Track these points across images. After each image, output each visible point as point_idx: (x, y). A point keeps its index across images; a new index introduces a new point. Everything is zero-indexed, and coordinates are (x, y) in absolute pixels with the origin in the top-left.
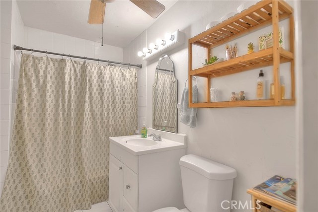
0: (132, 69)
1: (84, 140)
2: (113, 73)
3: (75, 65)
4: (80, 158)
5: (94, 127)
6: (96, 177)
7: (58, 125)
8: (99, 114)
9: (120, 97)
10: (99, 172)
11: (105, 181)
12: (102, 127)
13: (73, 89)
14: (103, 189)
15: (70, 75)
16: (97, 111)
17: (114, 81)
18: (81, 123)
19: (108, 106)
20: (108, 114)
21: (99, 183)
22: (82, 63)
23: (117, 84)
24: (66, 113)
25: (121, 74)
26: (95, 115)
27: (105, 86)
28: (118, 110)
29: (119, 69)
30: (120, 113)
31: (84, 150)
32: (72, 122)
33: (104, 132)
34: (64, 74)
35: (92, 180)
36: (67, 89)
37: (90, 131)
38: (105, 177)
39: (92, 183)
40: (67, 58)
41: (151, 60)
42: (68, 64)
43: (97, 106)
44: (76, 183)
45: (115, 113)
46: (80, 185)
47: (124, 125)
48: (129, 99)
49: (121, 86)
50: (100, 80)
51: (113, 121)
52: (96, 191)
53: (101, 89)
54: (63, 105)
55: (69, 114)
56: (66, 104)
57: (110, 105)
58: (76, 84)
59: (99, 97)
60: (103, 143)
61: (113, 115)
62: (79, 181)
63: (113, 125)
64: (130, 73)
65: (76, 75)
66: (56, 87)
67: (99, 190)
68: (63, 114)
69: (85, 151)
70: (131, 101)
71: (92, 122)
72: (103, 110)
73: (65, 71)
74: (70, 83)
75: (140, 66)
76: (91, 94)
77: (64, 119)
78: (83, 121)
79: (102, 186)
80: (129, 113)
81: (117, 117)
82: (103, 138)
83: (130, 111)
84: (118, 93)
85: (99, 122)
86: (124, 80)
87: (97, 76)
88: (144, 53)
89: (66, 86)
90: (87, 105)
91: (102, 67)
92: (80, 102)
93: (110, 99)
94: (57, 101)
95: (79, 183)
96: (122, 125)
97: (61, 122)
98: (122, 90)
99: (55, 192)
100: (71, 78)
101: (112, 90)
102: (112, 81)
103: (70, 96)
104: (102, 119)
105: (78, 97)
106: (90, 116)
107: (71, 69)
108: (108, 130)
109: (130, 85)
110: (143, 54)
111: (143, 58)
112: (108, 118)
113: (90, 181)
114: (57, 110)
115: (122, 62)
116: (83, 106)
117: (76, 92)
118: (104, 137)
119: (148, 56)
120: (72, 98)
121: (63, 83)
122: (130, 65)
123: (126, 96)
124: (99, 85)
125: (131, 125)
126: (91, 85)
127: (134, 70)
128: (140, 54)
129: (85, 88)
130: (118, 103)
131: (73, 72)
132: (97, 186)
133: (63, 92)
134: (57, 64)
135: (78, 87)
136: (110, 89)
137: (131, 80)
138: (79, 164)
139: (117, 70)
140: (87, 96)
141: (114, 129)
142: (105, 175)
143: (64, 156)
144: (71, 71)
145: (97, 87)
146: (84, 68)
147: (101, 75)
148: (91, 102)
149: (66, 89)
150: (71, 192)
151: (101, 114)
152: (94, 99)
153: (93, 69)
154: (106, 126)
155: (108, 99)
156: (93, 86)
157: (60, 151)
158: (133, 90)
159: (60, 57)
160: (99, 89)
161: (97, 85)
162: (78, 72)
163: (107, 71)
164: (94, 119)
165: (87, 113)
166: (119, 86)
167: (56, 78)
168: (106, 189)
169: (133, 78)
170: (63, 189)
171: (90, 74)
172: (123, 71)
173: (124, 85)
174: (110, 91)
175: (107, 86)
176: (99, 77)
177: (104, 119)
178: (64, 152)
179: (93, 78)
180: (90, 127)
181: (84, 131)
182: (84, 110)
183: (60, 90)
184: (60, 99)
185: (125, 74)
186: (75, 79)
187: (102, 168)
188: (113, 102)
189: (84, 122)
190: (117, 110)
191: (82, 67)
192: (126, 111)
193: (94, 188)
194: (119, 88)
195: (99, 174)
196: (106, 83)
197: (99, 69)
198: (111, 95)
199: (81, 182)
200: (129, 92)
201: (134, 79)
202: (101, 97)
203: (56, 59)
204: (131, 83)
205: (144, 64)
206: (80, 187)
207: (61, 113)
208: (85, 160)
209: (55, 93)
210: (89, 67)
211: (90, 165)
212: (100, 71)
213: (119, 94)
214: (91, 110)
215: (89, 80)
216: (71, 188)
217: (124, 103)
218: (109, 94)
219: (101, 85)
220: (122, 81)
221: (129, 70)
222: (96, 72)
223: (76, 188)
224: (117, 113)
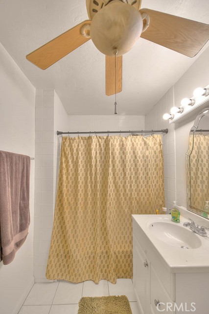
0: (155, 136)
1: (108, 212)
2: (135, 144)
3: (100, 140)
4: (105, 229)
5: (118, 199)
6: (121, 251)
7: (88, 196)
8: (121, 186)
9: (143, 168)
10: (123, 246)
11: (129, 256)
12: (125, 199)
13: (98, 163)
14: (127, 265)
15: (96, 150)
16: (120, 183)
17: (136, 152)
18: (106, 195)
19: (130, 177)
20: (131, 186)
21: (123, 257)
22: (105, 137)
23: (139, 154)
24: (93, 185)
25: (143, 143)
26: (118, 187)
27: (127, 157)
28: (141, 181)
29: (142, 138)
30: (144, 185)
31: (108, 222)
32: (98, 193)
33: (127, 204)
34: (91, 150)
35: (117, 253)
36: (93, 164)
37: (114, 202)
38: (129, 253)
39: (117, 256)
40: (93, 135)
41: (181, 123)
42: (93, 140)
43: (119, 178)
44: (102, 252)
45: (138, 185)
46: (106, 256)
47: (148, 198)
48: (154, 170)
49: (143, 157)
50: (122, 152)
51: (136, 193)
52: (121, 266)
53: (123, 161)
54: (91, 178)
55: (96, 186)
56: (93, 177)
57: (132, 176)
58: (101, 158)
59: (121, 169)
60: (126, 216)
61: (136, 187)
62: (105, 251)
63: (136, 198)
64: (154, 141)
65: (101, 150)
66: (85, 161)
67: (123, 265)
68: (91, 186)
69: (109, 223)
70: (155, 173)
71: (116, 194)
72: (125, 182)
73: (92, 147)
74: (96, 157)
75: (166, 131)
76: (114, 166)
77: (92, 190)
79: (127, 262)
80: (154, 184)
81: (140, 190)
82: (126, 210)
83: (155, 183)
84: (140, 164)
85: (122, 194)
86: (147, 149)
87: (119, 148)
88: (172, 114)
89: (93, 160)
90: (110, 177)
91: (124, 139)
92: (104, 174)
93: (132, 170)
94: (86, 174)
95: (105, 254)
96: (146, 198)
97: (89, 194)
98: (145, 160)
99: (86, 257)
100: (96, 153)
101: (134, 160)
102: (134, 152)
103: (96, 169)
104: (125, 191)
105: (103, 169)
106: (114, 187)
107: (96, 145)
108: (131, 203)
109: (153, 153)
110: (170, 116)
111: (170, 121)
112: (131, 190)
113: (115, 253)
114: (86, 183)
115: (144, 130)
116: (106, 178)
117: (101, 165)
118: (127, 210)
119: (178, 116)
120: (98, 171)
121: (91, 158)
122: (153, 132)
123: (149, 166)
124: (121, 157)
125: (157, 199)
126: (114, 158)
127: (158, 137)
128: (166, 117)
129: (109, 161)
130: (141, 175)
131: (98, 147)
132: (121, 260)
133: (91, 166)
134: (85, 141)
135: (102, 160)
136: (132, 160)
137: (155, 148)
138: (105, 235)
139: (139, 140)
140: (110, 169)
141: (138, 203)
142: (129, 250)
143: (93, 224)
144: (96, 146)
145: (119, 159)
146: (107, 142)
147: (122, 147)
148: (114, 174)
149: (93, 163)
150: (98, 261)
151: (124, 186)
152: (117, 171)
153: (115, 141)
154: (130, 198)
155: (130, 171)
156: (116, 158)
157: (89, 220)
158: (158, 160)
159: (87, 135)
160: (121, 161)
161: (119, 157)
162: (102, 144)
163: (129, 141)
164: (118, 191)
165: (111, 186)
166: (141, 156)
167: (85, 154)
168: (131, 265)
169: (158, 145)
170: (92, 256)
171: (113, 147)
172: (145, 139)
173: (147, 154)
174: (132, 162)
175: (129, 157)
176: (121, 149)
177: (127, 191)
178: (93, 221)
179: (116, 150)
180: (114, 199)
181: (108, 203)
182: (108, 183)
183: (89, 165)
184: (89, 172)
185: (148, 142)
186: (100, 153)
187: (126, 242)
188: (136, 173)
189: (108, 194)
190: (140, 182)
191: (105, 141)
192: (150, 183)
193: (119, 261)
194: (141, 158)
195: (123, 248)
196: (128, 154)
197: (121, 141)
198: (134, 166)
199: (107, 252)
200: (153, 162)
201: (159, 147)
202: (123, 169)
203: (85, 138)
204: (155, 152)
205: (171, 127)
206: (106, 258)
207: (89, 185)
208: (110, 232)
209: (84, 167)
210: (111, 140)
211: (115, 238)
212: (122, 143)
213: (141, 164)
214: (114, 182)
215: (112, 153)
216: (98, 258)
217: (147, 174)
218: (132, 165)
219: (123, 156)
220: (144, 151)
221: (152, 137)
222: (117, 144)
223: (102, 258)
224: (140, 185)
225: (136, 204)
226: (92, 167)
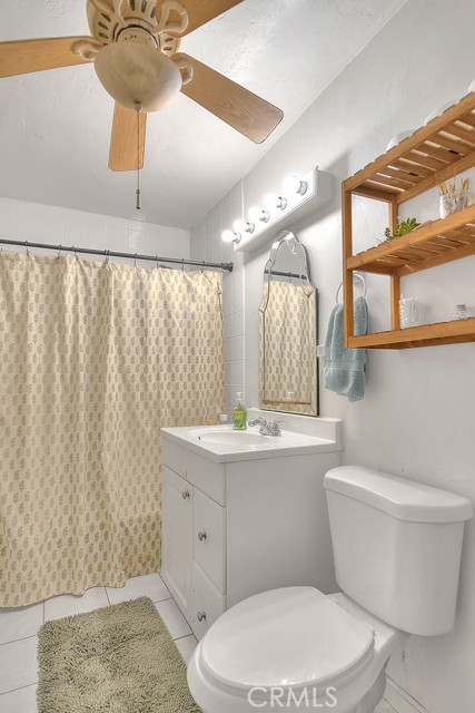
0: (210, 274)
1: (106, 434)
2: (168, 285)
3: (86, 269)
4: (98, 475)
5: (129, 406)
6: (136, 517)
7: (53, 402)
8: (137, 377)
9: (185, 340)
10: (140, 507)
11: (153, 528)
12: (146, 406)
13: (81, 322)
14: (149, 544)
15: (75, 291)
16: (133, 371)
17: (170, 303)
18: (100, 397)
19: (158, 359)
20: (158, 377)
21: (140, 531)
22: (100, 264)
23: (177, 309)
24: (68, 375)
25: (184, 286)
26: (129, 379)
27: (150, 314)
28: (181, 367)
29: (182, 275)
30: (185, 376)
31: (107, 456)
32: (82, 394)
33: (151, 417)
34: (62, 290)
35: (127, 525)
36: (69, 323)
37: (120, 414)
38: (153, 519)
39: (126, 530)
40: (69, 255)
41: (255, 250)
42: (70, 267)
43: (133, 359)
44: (92, 527)
45: (173, 376)
46: (101, 533)
47: (193, 403)
48: (205, 344)
49: (185, 316)
50: (139, 301)
51: (169, 393)
52: (136, 548)
53: (142, 321)
54: (63, 359)
55: (74, 378)
56: (68, 356)
57: (162, 356)
58: (89, 311)
59: (138, 339)
60: (147, 442)
61: (168, 380)
62: (97, 524)
63: (169, 403)
64: (206, 284)
65: (89, 292)
66: (46, 318)
67: (140, 547)
68: (63, 377)
69: (109, 459)
70: (209, 349)
71: (124, 395)
72: (146, 368)
73: (65, 282)
74: (75, 310)
75: (229, 268)
76: (120, 332)
77: (66, 388)
78: (105, 391)
79: (149, 538)
80: (205, 374)
81: (177, 385)
82: (148, 430)
83: (208, 369)
84: (178, 329)
85: (138, 395)
86: (194, 300)
87: (132, 293)
88: (237, 233)
89: (67, 315)
90: (112, 357)
91: (143, 272)
92: (97, 349)
93: (162, 343)
94: (50, 349)
95: (97, 530)
96: (189, 402)
97: (58, 395)
98: (189, 323)
99: (49, 545)
100: (77, 299)
101: (165, 322)
102: (165, 304)
103: (76, 338)
104: (146, 387)
105: (93, 339)
106: (120, 381)
107: (76, 279)
108: (159, 413)
109: (205, 310)
110: (234, 237)
111: (236, 247)
112: (158, 386)
113: (122, 524)
114: (49, 369)
115: (187, 258)
116: (103, 359)
117: (88, 329)
118: (149, 428)
119: (246, 238)
120: (81, 342)
121: (62, 309)
122: (205, 265)
123: (197, 335)
124: (138, 313)
125: (211, 404)
126: (120, 313)
127: (215, 277)
128: (226, 236)
129: (108, 319)
130: (181, 353)
131: (80, 284)
132: (136, 538)
133: (62, 329)
134: (47, 268)
135: (92, 317)
136: (161, 321)
137: (208, 299)
138: (98, 488)
139: (176, 278)
140: (112, 337)
141: (173, 412)
142: (153, 514)
143: (67, 467)
144: (77, 283)
145: (133, 316)
146: (104, 276)
147: (140, 290)
148: (120, 351)
149: (67, 322)
150: (83, 546)
151: (142, 377)
152: (128, 344)
153: (124, 276)
154: (155, 404)
155: (157, 344)
156: (125, 315)
157: (58, 457)
158: (213, 323)
159: (55, 253)
160: (137, 321)
161: (133, 312)
162: (91, 284)
163: (156, 279)
164: (128, 388)
165: (113, 375)
166: (181, 313)
167: (47, 298)
168: (157, 545)
169: (213, 294)
170: (65, 540)
171: (117, 289)
172: (188, 278)
173: (192, 310)
174: (162, 325)
175: (154, 313)
176: (137, 295)
177: (150, 388)
178: (67, 461)
179: (124, 297)
180: (120, 406)
181: (107, 413)
182: (106, 368)
183: (56, 326)
184: (56, 344)
185: (194, 285)
186: (86, 300)
187: (148, 499)
188: (169, 351)
189: (107, 394)
190: (177, 368)
191: (99, 274)
192: (197, 371)
193: (131, 541)
194: (181, 317)
195: (140, 511)
196: (154, 307)
197: (138, 276)
198: (165, 334)
199: (102, 526)
200: (205, 327)
201: (215, 297)
202: (142, 340)
203: (46, 258)
204: (208, 307)
205: (238, 259)
206: (101, 539)
207: (58, 375)
208: (111, 478)
209: (44, 331)
210: (115, 273)
211: (122, 491)
212: (138, 282)
213: (181, 331)
214: (120, 369)
215: (116, 301)
216: (82, 539)
217: (193, 351)
218: (161, 331)
219: (142, 311)
220: (187, 302)
221: (203, 276)
222: (129, 283)
223: (92, 538)
224: (177, 375)
225: (169, 415)
226: (66, 332)
